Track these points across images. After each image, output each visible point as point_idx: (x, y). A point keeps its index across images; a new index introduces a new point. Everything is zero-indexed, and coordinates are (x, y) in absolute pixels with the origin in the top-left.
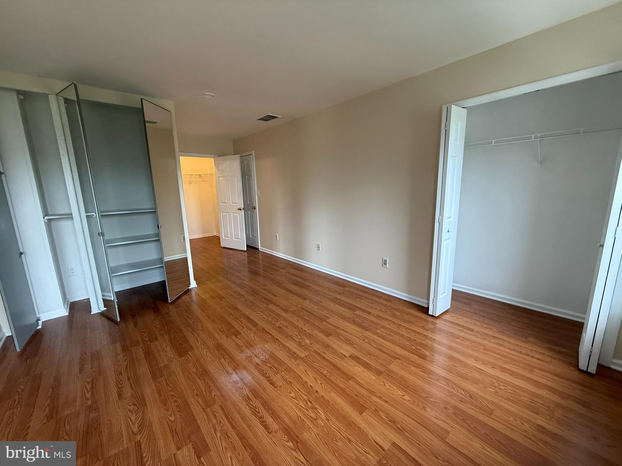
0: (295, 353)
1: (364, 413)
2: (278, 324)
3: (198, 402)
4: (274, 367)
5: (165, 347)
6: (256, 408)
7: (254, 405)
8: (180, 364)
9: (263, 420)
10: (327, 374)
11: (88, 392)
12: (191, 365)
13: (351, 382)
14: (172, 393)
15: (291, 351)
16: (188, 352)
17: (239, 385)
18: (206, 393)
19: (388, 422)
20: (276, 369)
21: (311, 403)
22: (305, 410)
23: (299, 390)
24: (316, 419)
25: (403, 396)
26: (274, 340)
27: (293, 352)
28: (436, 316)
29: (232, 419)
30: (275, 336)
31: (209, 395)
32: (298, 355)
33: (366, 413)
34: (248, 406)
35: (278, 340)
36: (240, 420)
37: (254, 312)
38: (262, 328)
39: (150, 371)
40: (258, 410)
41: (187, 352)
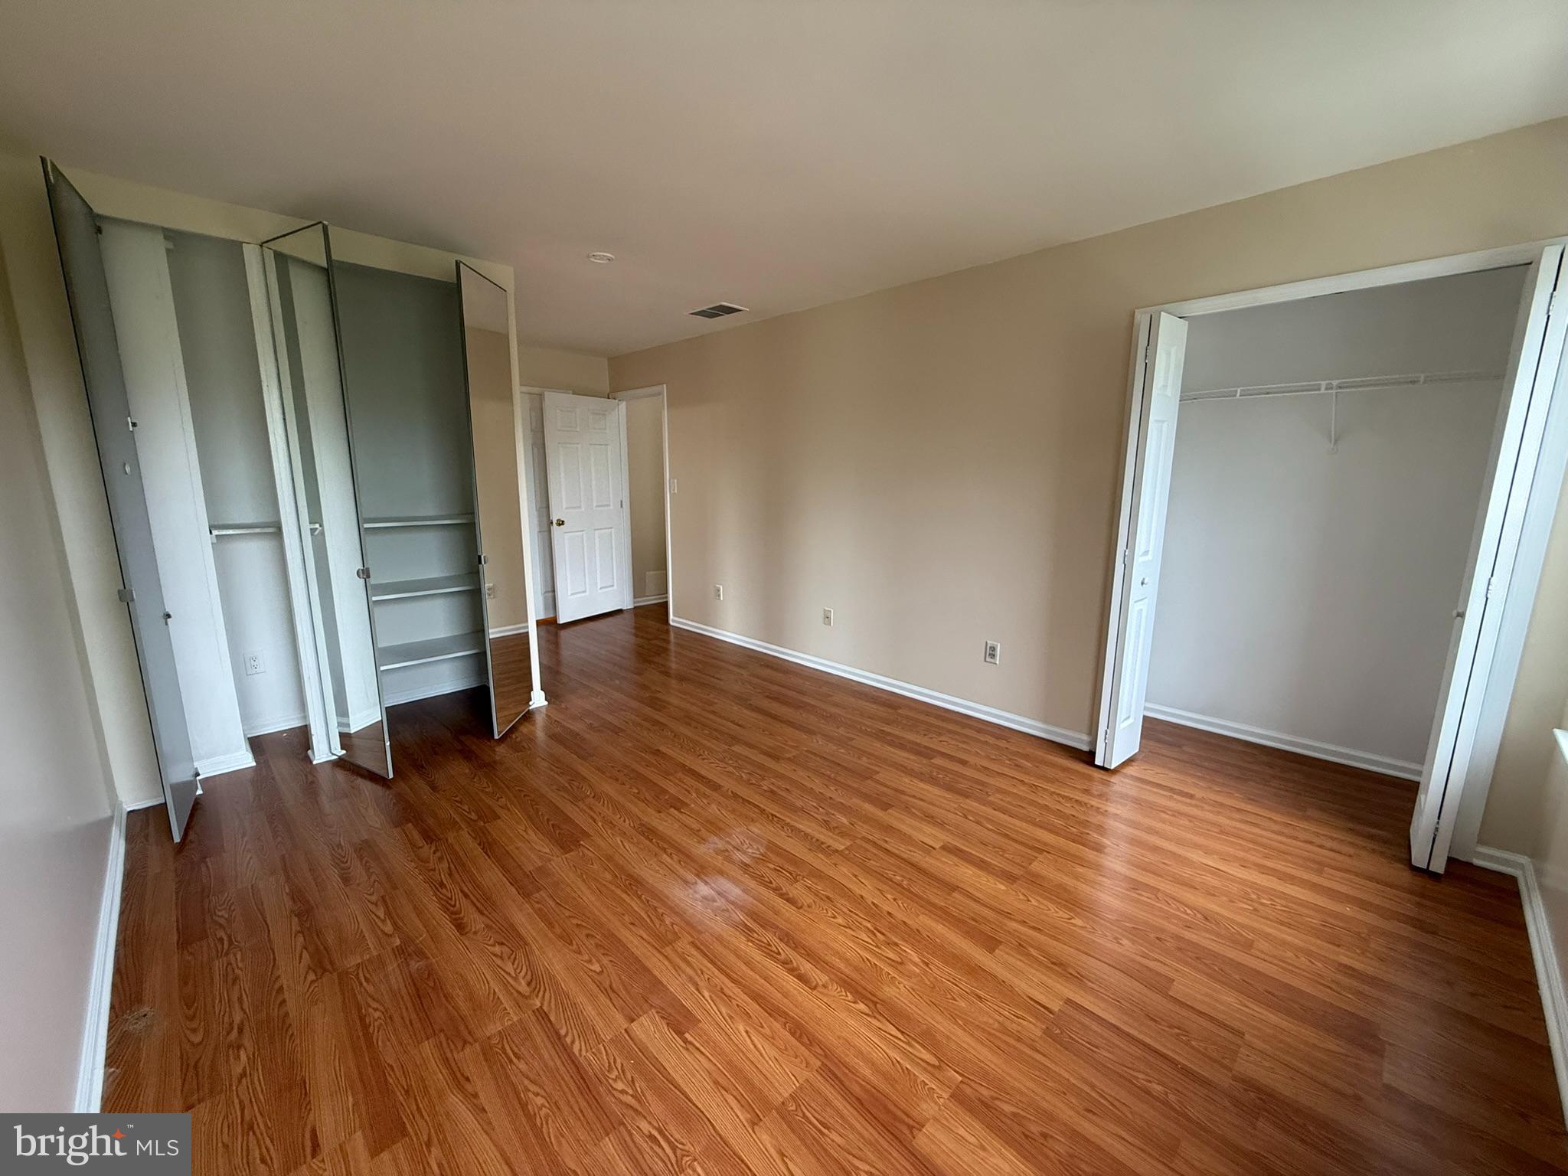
0: (823, 843)
1: (997, 951)
2: (765, 785)
3: (641, 937)
4: (784, 870)
5: (524, 834)
6: (769, 945)
7: (765, 941)
8: (571, 865)
9: (790, 966)
10: (902, 881)
11: (383, 921)
12: (595, 867)
13: (956, 895)
14: (575, 921)
15: (812, 839)
16: (582, 842)
17: (717, 904)
18: (651, 920)
19: (1050, 965)
20: (791, 874)
21: (883, 934)
22: (875, 949)
23: (850, 911)
24: (902, 963)
25: (1069, 919)
26: (768, 817)
27: (818, 840)
28: (1112, 768)
29: (726, 966)
30: (765, 808)
31: (661, 925)
32: (829, 846)
33: (1001, 950)
34: (752, 942)
35: (776, 817)
36: (744, 967)
37: (704, 759)
38: (732, 792)
39: (508, 879)
40: (774, 949)
41: (578, 842)
